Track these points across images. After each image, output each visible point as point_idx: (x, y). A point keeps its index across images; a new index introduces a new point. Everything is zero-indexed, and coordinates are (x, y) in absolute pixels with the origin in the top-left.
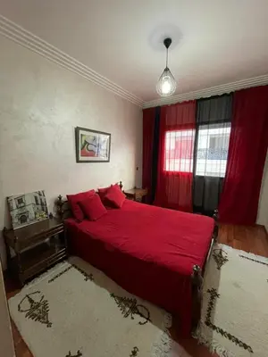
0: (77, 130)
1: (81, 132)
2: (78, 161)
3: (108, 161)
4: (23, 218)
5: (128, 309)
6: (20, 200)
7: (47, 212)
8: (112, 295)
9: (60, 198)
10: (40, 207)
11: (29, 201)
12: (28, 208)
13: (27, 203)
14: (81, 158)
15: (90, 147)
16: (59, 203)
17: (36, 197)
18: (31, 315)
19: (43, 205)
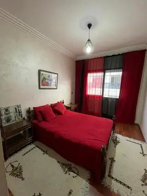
0: (39, 71)
1: (42, 72)
2: (40, 88)
3: (57, 89)
4: (8, 120)
5: (67, 169)
6: (7, 110)
7: (22, 116)
8: (58, 162)
9: (29, 108)
10: (18, 114)
11: (12, 110)
12: (11, 114)
13: (11, 112)
14: (41, 87)
15: (46, 81)
16: (29, 111)
17: (16, 108)
18: (12, 174)
19: (20, 112)
